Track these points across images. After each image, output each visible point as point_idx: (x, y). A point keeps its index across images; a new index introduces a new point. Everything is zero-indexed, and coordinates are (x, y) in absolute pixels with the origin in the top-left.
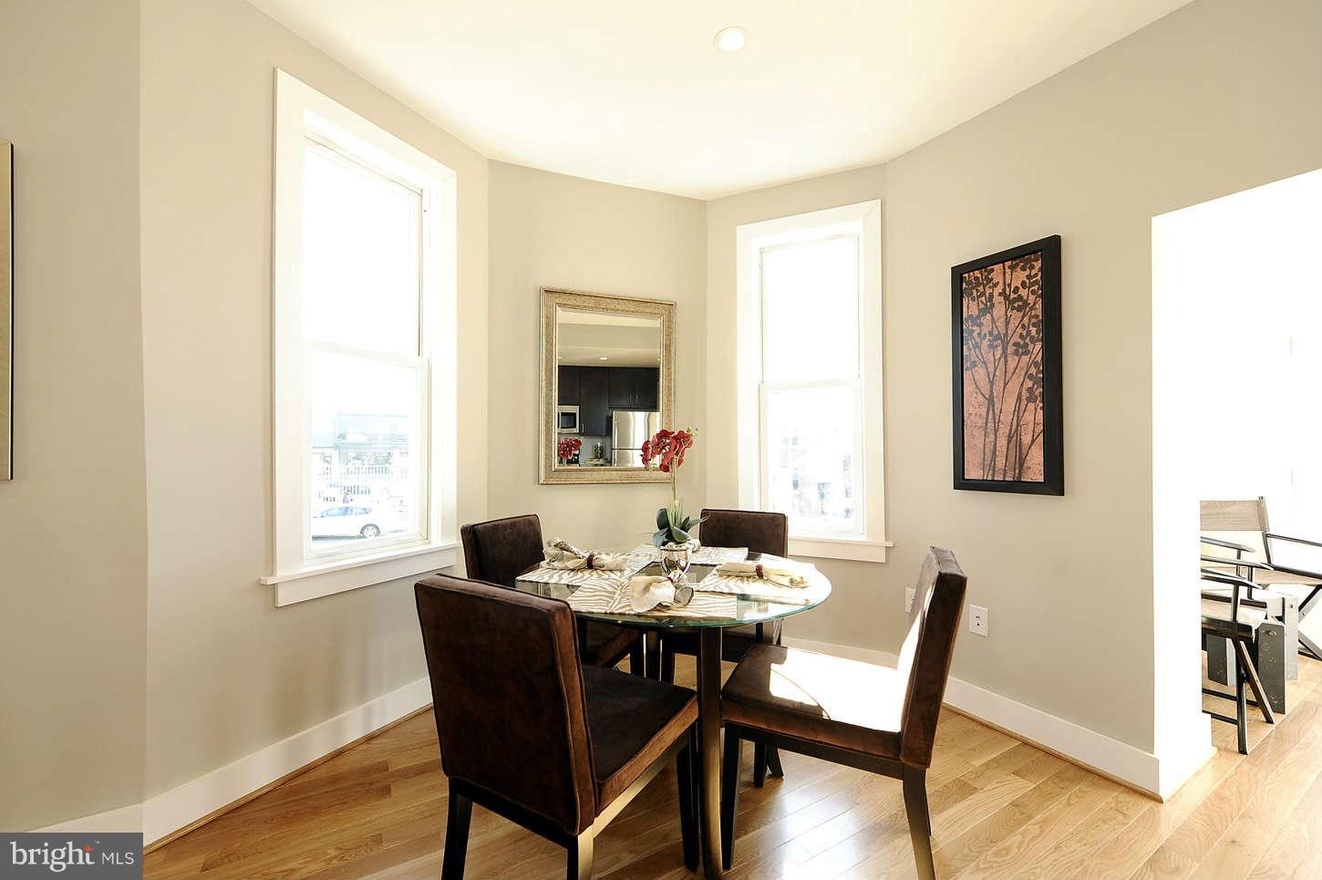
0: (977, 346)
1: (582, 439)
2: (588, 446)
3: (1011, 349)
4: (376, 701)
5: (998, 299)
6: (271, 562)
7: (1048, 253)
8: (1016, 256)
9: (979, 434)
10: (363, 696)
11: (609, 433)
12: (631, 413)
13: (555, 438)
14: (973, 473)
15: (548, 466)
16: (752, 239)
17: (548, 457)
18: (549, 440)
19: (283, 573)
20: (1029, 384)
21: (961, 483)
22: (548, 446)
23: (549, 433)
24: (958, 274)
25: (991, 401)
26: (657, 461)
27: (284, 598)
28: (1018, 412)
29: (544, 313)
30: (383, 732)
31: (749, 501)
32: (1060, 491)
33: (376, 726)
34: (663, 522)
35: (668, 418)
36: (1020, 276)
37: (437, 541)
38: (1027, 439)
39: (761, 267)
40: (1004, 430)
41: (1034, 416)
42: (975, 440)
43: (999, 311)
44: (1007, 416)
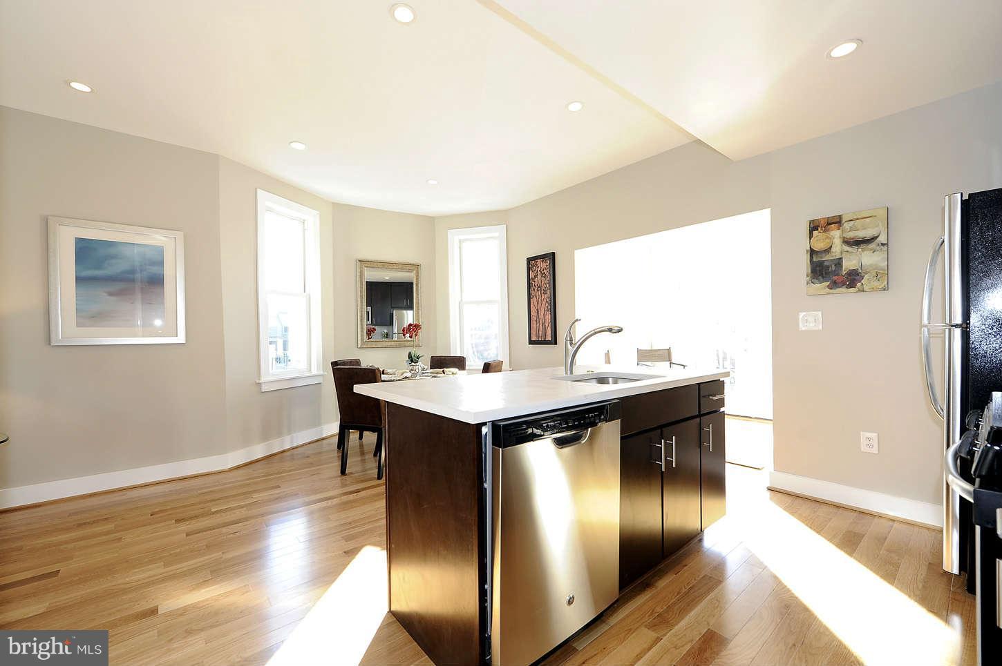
0: (534, 289)
1: (376, 327)
2: (380, 330)
3: (542, 292)
4: (294, 435)
5: (539, 272)
6: (259, 374)
7: (552, 256)
8: (543, 257)
9: (535, 323)
10: (289, 432)
11: (391, 323)
12: (405, 311)
13: (365, 327)
14: (534, 338)
15: (362, 339)
16: (454, 237)
17: (362, 335)
18: (362, 328)
19: (263, 380)
20: (547, 305)
21: (531, 342)
22: (362, 331)
23: (362, 325)
24: (529, 260)
25: (538, 310)
26: (408, 335)
27: (265, 388)
28: (545, 315)
29: (359, 270)
30: (297, 447)
31: (456, 352)
32: (556, 344)
33: (295, 445)
34: (410, 356)
35: (417, 316)
36: (544, 265)
37: (315, 372)
38: (547, 325)
39: (460, 248)
40: (541, 322)
41: (548, 317)
42: (534, 325)
43: (539, 277)
44: (542, 317)
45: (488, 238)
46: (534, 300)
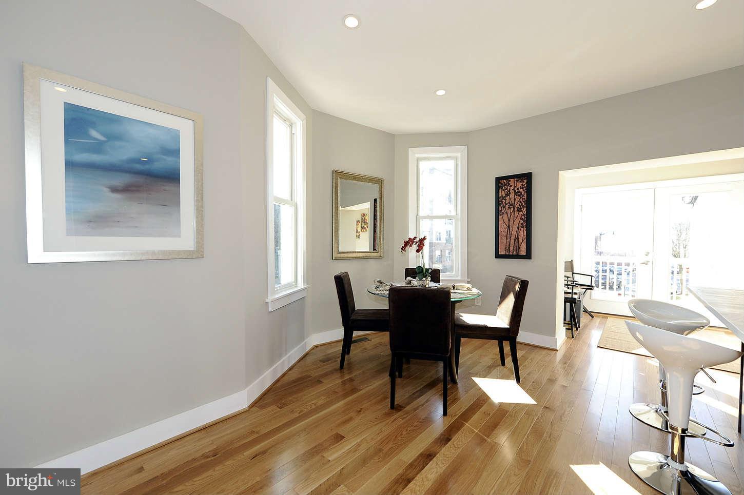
0: (504, 207)
3: (516, 209)
5: (512, 191)
7: (528, 177)
8: (518, 177)
9: (504, 238)
14: (502, 252)
15: (336, 251)
17: (337, 247)
20: (522, 222)
21: (498, 256)
24: (498, 180)
25: (509, 227)
27: (271, 308)
28: (518, 231)
29: (334, 182)
32: (530, 258)
35: (380, 230)
36: (519, 184)
38: (520, 240)
40: (513, 237)
41: (523, 233)
42: (503, 241)
43: (512, 195)
44: (514, 232)
45: (447, 157)
46: (504, 218)
